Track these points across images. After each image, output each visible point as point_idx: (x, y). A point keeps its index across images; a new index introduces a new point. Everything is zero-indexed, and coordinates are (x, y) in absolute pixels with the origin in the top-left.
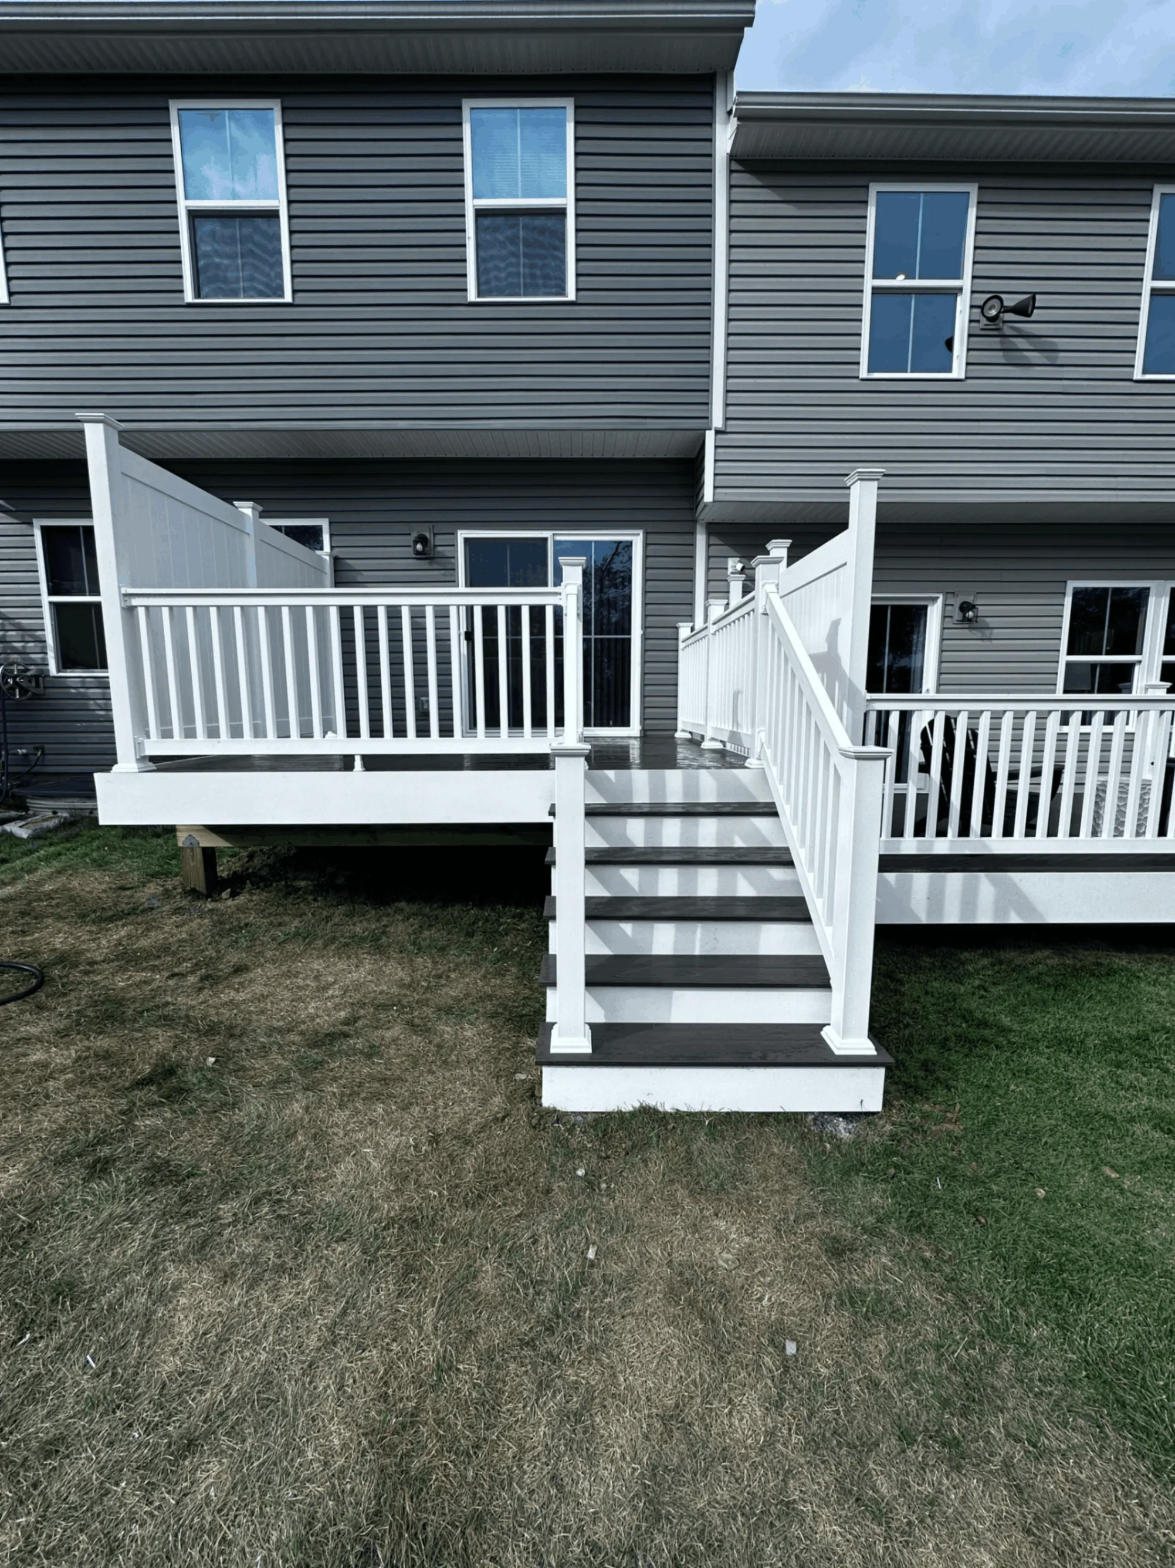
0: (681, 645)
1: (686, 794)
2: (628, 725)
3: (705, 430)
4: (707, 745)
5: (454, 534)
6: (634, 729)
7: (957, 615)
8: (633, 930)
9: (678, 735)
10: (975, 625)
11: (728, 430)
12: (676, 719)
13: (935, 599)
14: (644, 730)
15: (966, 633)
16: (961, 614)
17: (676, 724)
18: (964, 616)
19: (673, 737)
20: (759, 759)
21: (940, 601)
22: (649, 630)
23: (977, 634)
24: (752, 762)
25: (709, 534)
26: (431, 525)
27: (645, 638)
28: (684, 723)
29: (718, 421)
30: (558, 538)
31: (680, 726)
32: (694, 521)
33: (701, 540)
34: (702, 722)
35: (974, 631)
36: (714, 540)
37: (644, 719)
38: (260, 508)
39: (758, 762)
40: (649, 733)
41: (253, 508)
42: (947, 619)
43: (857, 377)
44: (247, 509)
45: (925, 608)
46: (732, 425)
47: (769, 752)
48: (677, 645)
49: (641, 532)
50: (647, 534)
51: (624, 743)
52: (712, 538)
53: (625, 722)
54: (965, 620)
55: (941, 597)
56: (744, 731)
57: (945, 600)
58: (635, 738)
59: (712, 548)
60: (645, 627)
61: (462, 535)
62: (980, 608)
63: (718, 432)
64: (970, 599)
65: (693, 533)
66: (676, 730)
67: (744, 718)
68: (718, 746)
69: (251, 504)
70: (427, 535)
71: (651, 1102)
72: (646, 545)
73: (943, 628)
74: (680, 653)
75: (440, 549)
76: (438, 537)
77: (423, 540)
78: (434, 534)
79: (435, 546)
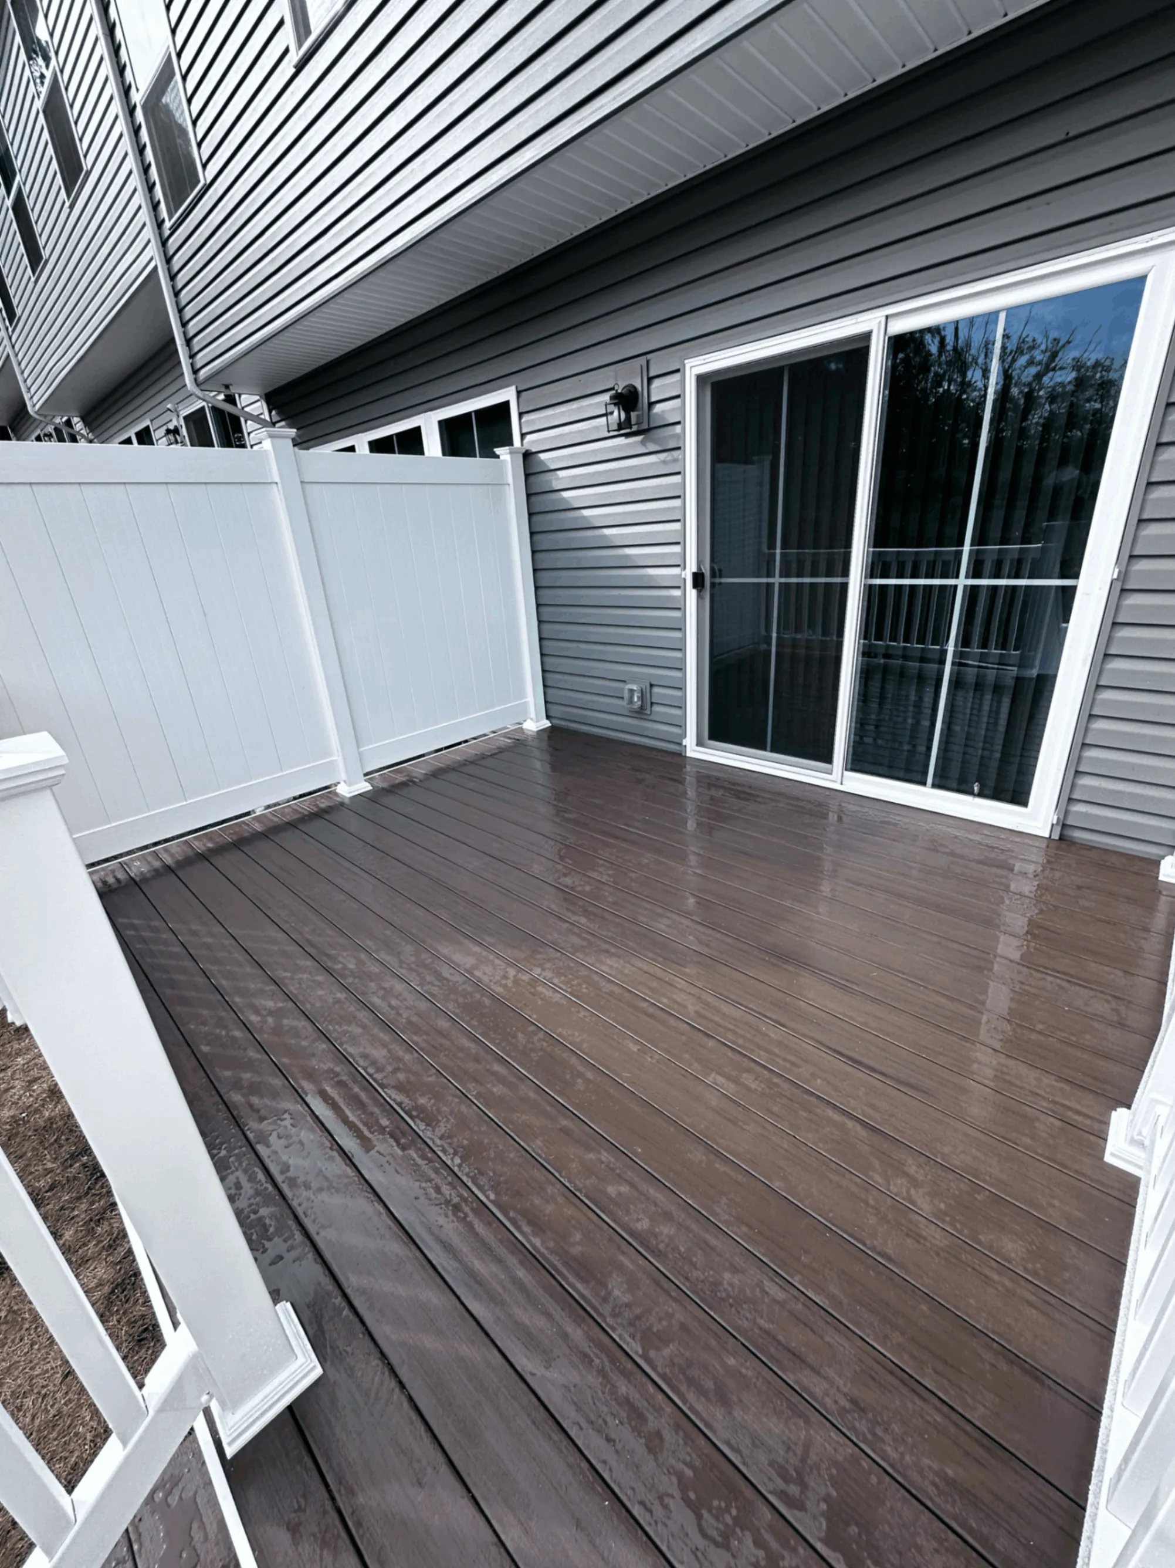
5: (680, 370)
14: (1063, 826)
26: (642, 361)
27: (1122, 590)
37: (1068, 800)
60: (1130, 558)
61: (696, 366)
70: (638, 383)
75: (658, 408)
76: (656, 383)
77: (627, 400)
78: (650, 380)
79: (651, 404)
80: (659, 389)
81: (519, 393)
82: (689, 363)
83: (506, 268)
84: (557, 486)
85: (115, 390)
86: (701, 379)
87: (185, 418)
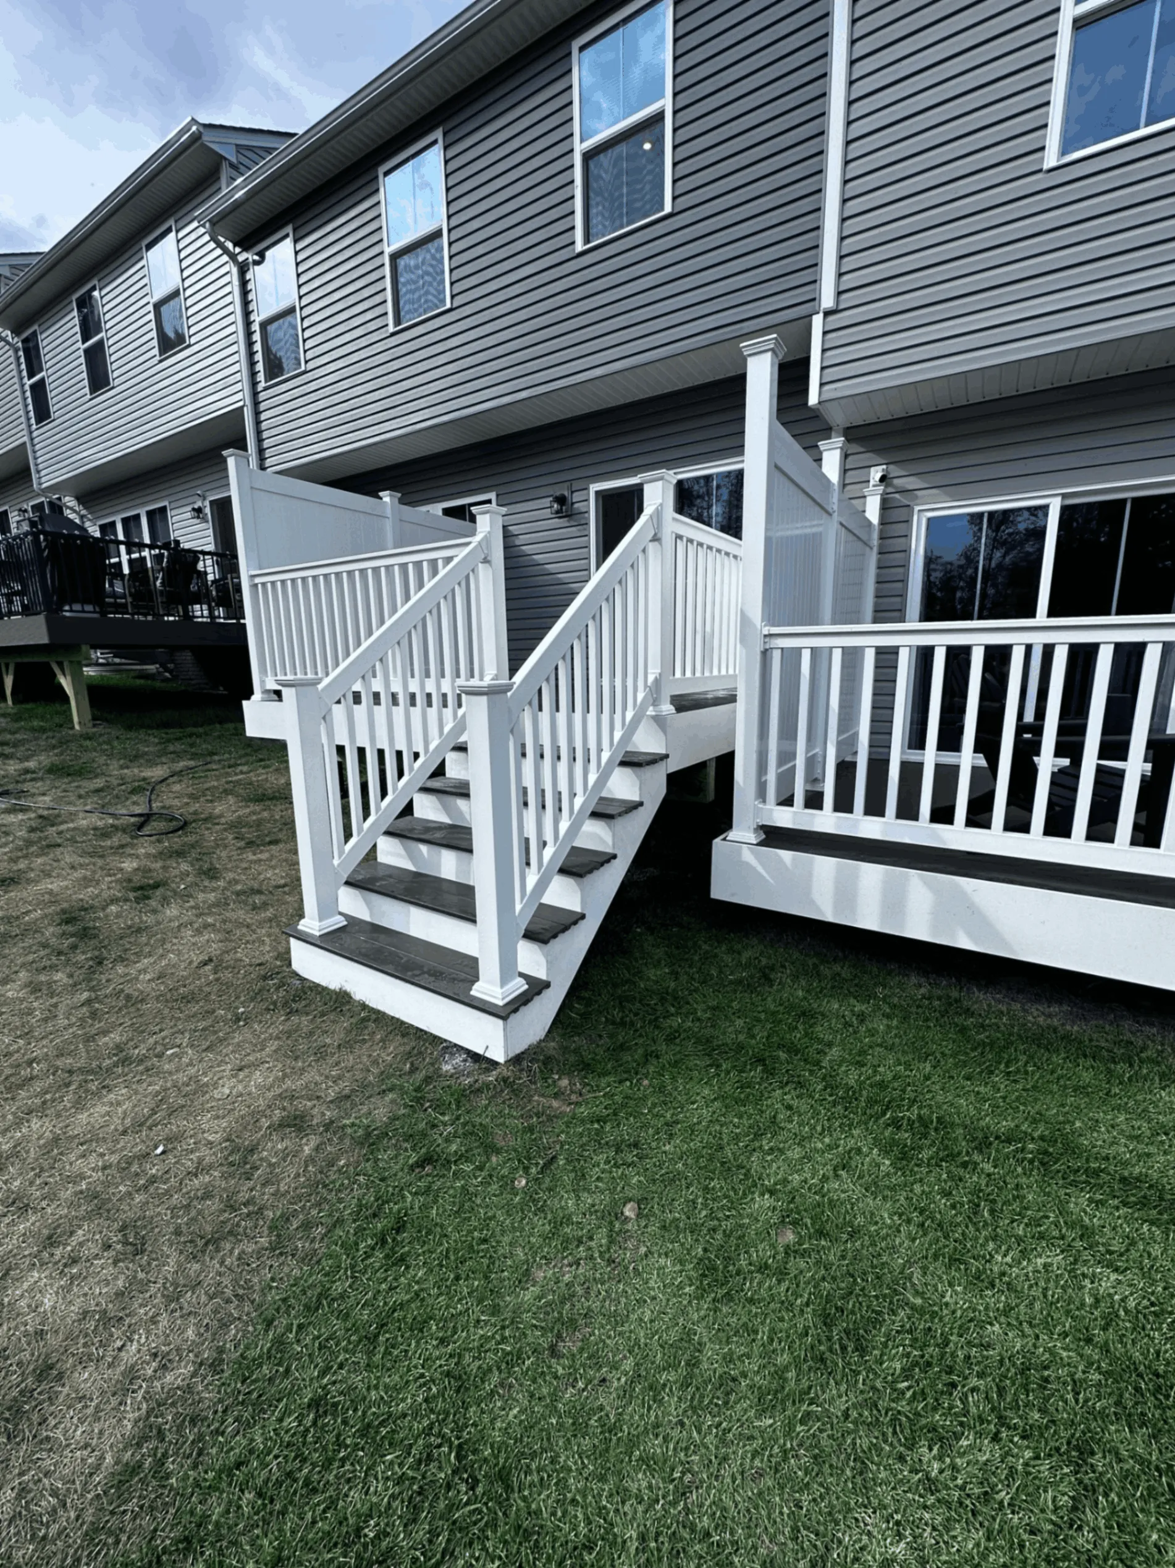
3: (811, 315)
5: (587, 489)
11: (841, 307)
25: (848, 442)
26: (568, 483)
29: (827, 300)
32: (831, 430)
36: (854, 448)
38: (399, 495)
41: (391, 496)
43: (1040, 171)
44: (386, 497)
46: (846, 300)
52: (847, 446)
59: (851, 458)
61: (595, 487)
63: (827, 313)
69: (388, 492)
70: (566, 493)
71: (348, 988)
75: (576, 506)
76: (575, 494)
77: (561, 500)
78: (572, 492)
79: (573, 504)
80: (576, 497)
81: (498, 495)
82: (591, 486)
83: (494, 435)
84: (518, 543)
85: (123, 482)
86: (597, 493)
87: (211, 502)
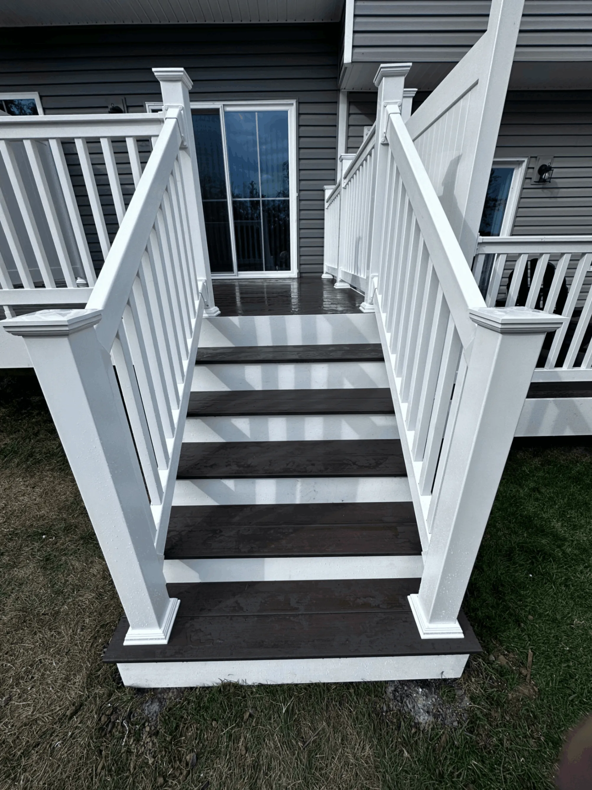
0: (326, 205)
1: (304, 337)
2: (289, 269)
4: (338, 285)
5: (143, 106)
6: (293, 272)
7: (536, 177)
8: (235, 486)
9: (324, 276)
10: (548, 185)
12: (323, 264)
13: (520, 163)
14: (300, 273)
15: (540, 193)
16: (539, 176)
17: (323, 268)
18: (541, 178)
19: (320, 278)
20: (371, 304)
21: (524, 165)
22: (302, 193)
23: (547, 193)
24: (365, 306)
25: (350, 103)
26: (122, 97)
27: (299, 200)
28: (329, 268)
30: (228, 109)
31: (325, 270)
32: (338, 90)
33: (343, 109)
34: (336, 267)
35: (545, 191)
37: (300, 265)
39: (371, 307)
40: (304, 275)
42: (528, 181)
45: (512, 170)
47: (380, 297)
48: (324, 205)
49: (294, 102)
50: (299, 103)
51: (287, 282)
52: (352, 107)
53: (287, 267)
54: (542, 181)
55: (526, 160)
56: (362, 276)
57: (528, 163)
58: (294, 279)
59: (352, 117)
60: (299, 190)
61: (150, 107)
62: (555, 170)
64: (547, 163)
65: (336, 103)
66: (322, 273)
67: (362, 264)
68: (346, 286)
70: (122, 107)
72: (299, 114)
73: (523, 188)
74: (326, 210)
